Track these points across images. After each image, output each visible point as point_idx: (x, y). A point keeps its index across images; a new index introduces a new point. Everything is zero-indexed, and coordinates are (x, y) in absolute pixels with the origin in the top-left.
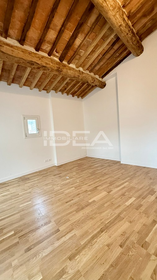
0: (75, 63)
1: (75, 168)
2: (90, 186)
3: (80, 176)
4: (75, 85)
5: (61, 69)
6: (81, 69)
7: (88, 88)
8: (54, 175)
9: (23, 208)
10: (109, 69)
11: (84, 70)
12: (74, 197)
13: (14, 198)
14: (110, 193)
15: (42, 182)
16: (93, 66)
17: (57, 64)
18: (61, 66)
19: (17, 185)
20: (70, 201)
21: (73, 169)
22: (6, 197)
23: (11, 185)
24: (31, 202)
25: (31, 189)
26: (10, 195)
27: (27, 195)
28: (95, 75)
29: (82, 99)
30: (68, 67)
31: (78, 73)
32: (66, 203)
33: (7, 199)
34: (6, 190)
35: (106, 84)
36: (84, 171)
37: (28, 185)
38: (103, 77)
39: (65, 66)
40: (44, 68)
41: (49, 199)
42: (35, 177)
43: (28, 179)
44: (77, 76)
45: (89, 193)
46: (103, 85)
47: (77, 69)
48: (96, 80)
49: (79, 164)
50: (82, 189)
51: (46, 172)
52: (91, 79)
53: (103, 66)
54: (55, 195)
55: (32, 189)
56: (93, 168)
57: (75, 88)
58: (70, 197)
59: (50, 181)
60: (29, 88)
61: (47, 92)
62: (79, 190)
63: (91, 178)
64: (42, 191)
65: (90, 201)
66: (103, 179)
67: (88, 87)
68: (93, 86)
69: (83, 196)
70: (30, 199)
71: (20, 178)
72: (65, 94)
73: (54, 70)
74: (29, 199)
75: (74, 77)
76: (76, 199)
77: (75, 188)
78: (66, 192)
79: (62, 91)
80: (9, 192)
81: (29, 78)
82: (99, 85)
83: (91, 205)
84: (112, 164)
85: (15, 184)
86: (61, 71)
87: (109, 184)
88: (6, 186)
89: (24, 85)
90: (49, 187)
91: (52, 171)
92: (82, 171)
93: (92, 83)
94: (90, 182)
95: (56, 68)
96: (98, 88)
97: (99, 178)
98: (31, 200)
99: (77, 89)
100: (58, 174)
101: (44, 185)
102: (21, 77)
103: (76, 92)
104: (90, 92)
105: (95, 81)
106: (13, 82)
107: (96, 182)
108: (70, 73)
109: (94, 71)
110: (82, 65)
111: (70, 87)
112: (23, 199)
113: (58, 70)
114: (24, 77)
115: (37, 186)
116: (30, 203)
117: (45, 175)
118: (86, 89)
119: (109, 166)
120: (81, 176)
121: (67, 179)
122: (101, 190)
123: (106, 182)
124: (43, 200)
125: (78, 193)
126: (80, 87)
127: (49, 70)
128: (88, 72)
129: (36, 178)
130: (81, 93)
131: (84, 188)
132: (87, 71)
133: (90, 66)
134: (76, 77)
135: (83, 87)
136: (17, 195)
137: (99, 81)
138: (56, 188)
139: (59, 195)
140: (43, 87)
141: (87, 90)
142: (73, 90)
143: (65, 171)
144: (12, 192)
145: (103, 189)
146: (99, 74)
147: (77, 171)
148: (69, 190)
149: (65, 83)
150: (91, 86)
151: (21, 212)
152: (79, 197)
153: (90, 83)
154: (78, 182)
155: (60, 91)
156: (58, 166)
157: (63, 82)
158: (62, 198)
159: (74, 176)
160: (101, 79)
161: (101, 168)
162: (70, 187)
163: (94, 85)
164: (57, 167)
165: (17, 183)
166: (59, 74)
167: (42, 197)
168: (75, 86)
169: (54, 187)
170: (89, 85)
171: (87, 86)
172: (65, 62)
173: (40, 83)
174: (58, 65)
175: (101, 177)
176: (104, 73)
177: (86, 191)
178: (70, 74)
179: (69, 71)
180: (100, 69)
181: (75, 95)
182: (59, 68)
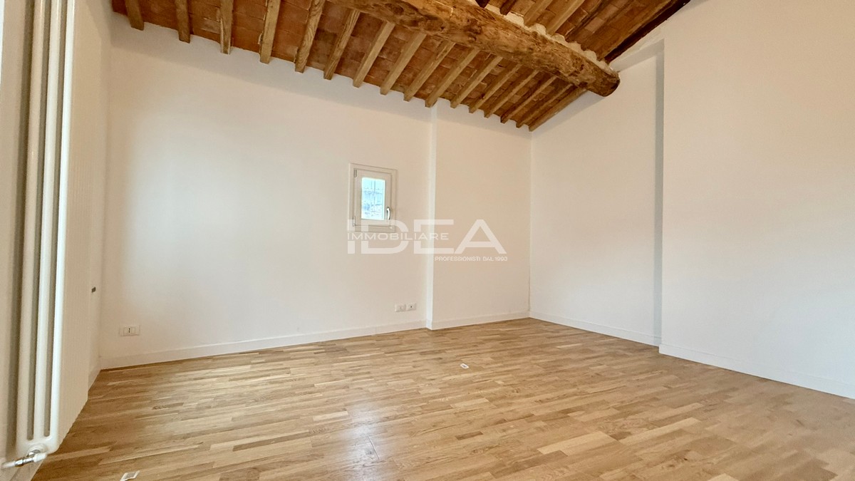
0: (524, 12)
1: (489, 345)
2: (543, 405)
3: (506, 369)
4: (513, 84)
5: (479, 26)
6: (540, 29)
7: (557, 93)
8: (423, 353)
9: (323, 426)
10: (634, 29)
11: (549, 33)
12: (485, 426)
13: (301, 394)
14: (621, 441)
15: (384, 365)
16: (580, 19)
17: (468, 11)
18: (481, 17)
19: (313, 360)
20: (472, 436)
21: (480, 347)
22: (277, 385)
23: (295, 359)
24: (346, 413)
25: (350, 378)
26: (291, 383)
27: (338, 392)
28: (584, 49)
29: (531, 129)
30: (500, 20)
31: (531, 40)
32: (460, 438)
33: (280, 390)
34: (280, 367)
35: (618, 81)
36: (519, 355)
37: (344, 368)
38: (609, 58)
39: (491, 17)
40: (429, 22)
41: (404, 416)
42: (364, 350)
43: (344, 350)
44: (526, 50)
45: (541, 424)
46: (608, 85)
47: (526, 28)
48: (586, 64)
49: (504, 334)
50: (512, 408)
51: (396, 341)
52: (569, 61)
53: (618, 17)
54: (420, 409)
55: (354, 380)
56: (553, 353)
57: (512, 94)
58: (470, 422)
59: (409, 367)
60: (379, 88)
61: (428, 105)
62: (502, 410)
63: (545, 379)
64: (382, 388)
65: (545, 451)
66: (591, 390)
67: (555, 92)
68: (574, 88)
69: (515, 430)
70: (346, 405)
71: (323, 344)
72: (480, 113)
73: (460, 27)
74: (342, 404)
75: (517, 53)
76: (493, 436)
77: (491, 400)
78: (457, 405)
79: (471, 102)
80: (289, 375)
81: (383, 59)
82: (594, 84)
83: (549, 464)
84: (625, 350)
85: (306, 358)
86: (477, 33)
87: (615, 412)
88: (284, 360)
89: (367, 80)
90: (405, 382)
91: (416, 342)
92: (514, 356)
93: (571, 75)
94: (543, 392)
95: (465, 23)
96: (590, 95)
97: (574, 386)
98: (347, 408)
99: (518, 98)
100: (433, 352)
101: (388, 376)
102: (361, 56)
103: (514, 107)
104: (559, 110)
105: (582, 69)
106: (338, 70)
107: (565, 396)
108: (506, 38)
109: (583, 35)
110: (545, 18)
111: (496, 88)
112: (326, 399)
113: (470, 30)
114: (371, 54)
115: (369, 373)
116: (344, 417)
117: (393, 349)
118: (548, 98)
119: (615, 355)
120: (510, 368)
121: (463, 371)
122: (585, 424)
123: (603, 402)
124: (383, 416)
125: (499, 418)
126: (531, 91)
127: (443, 28)
128: (561, 39)
129: (368, 352)
130: (531, 111)
131: (522, 405)
132: (558, 35)
133: (570, 19)
134: (521, 53)
135: (538, 92)
136: (307, 387)
137: (597, 69)
138: (427, 390)
139: (433, 410)
140: (416, 87)
141: (550, 101)
142: (506, 99)
143: (456, 347)
144: (298, 376)
145: (595, 421)
146: (597, 47)
147: (497, 354)
148: (467, 403)
149: (483, 75)
150: (568, 87)
151: (315, 434)
152: (504, 431)
153: (567, 75)
154: (499, 385)
155: (463, 102)
156: (433, 331)
157: (479, 72)
158: (443, 421)
159: (487, 367)
160: (602, 65)
161: (581, 357)
162: (472, 393)
163: (577, 81)
164: (431, 333)
165: (314, 357)
166: (471, 42)
167: (382, 406)
168: (514, 87)
169: (421, 385)
170: (560, 83)
171: (553, 88)
172: (492, 8)
173: (411, 76)
174: (472, 14)
175: (582, 383)
176: (615, 42)
177: (529, 417)
178: (505, 41)
179: (502, 33)
180: (602, 30)
181: (510, 116)
182: (474, 22)
